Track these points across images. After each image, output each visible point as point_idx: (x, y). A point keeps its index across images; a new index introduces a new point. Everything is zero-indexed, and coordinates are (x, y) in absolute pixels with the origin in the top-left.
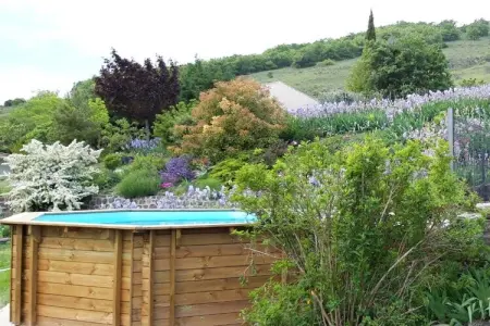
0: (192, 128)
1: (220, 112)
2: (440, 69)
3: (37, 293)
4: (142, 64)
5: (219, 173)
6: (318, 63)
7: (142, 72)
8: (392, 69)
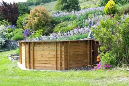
0: (29, 21)
1: (36, 16)
2: (78, 4)
3: (34, 60)
4: (9, 3)
5: (39, 33)
6: (40, 4)
7: (9, 6)
8: (66, 4)
